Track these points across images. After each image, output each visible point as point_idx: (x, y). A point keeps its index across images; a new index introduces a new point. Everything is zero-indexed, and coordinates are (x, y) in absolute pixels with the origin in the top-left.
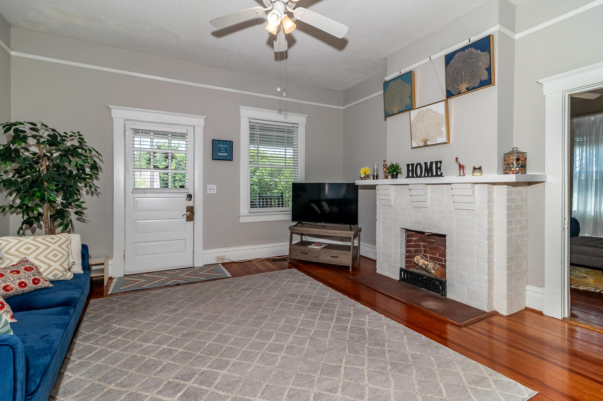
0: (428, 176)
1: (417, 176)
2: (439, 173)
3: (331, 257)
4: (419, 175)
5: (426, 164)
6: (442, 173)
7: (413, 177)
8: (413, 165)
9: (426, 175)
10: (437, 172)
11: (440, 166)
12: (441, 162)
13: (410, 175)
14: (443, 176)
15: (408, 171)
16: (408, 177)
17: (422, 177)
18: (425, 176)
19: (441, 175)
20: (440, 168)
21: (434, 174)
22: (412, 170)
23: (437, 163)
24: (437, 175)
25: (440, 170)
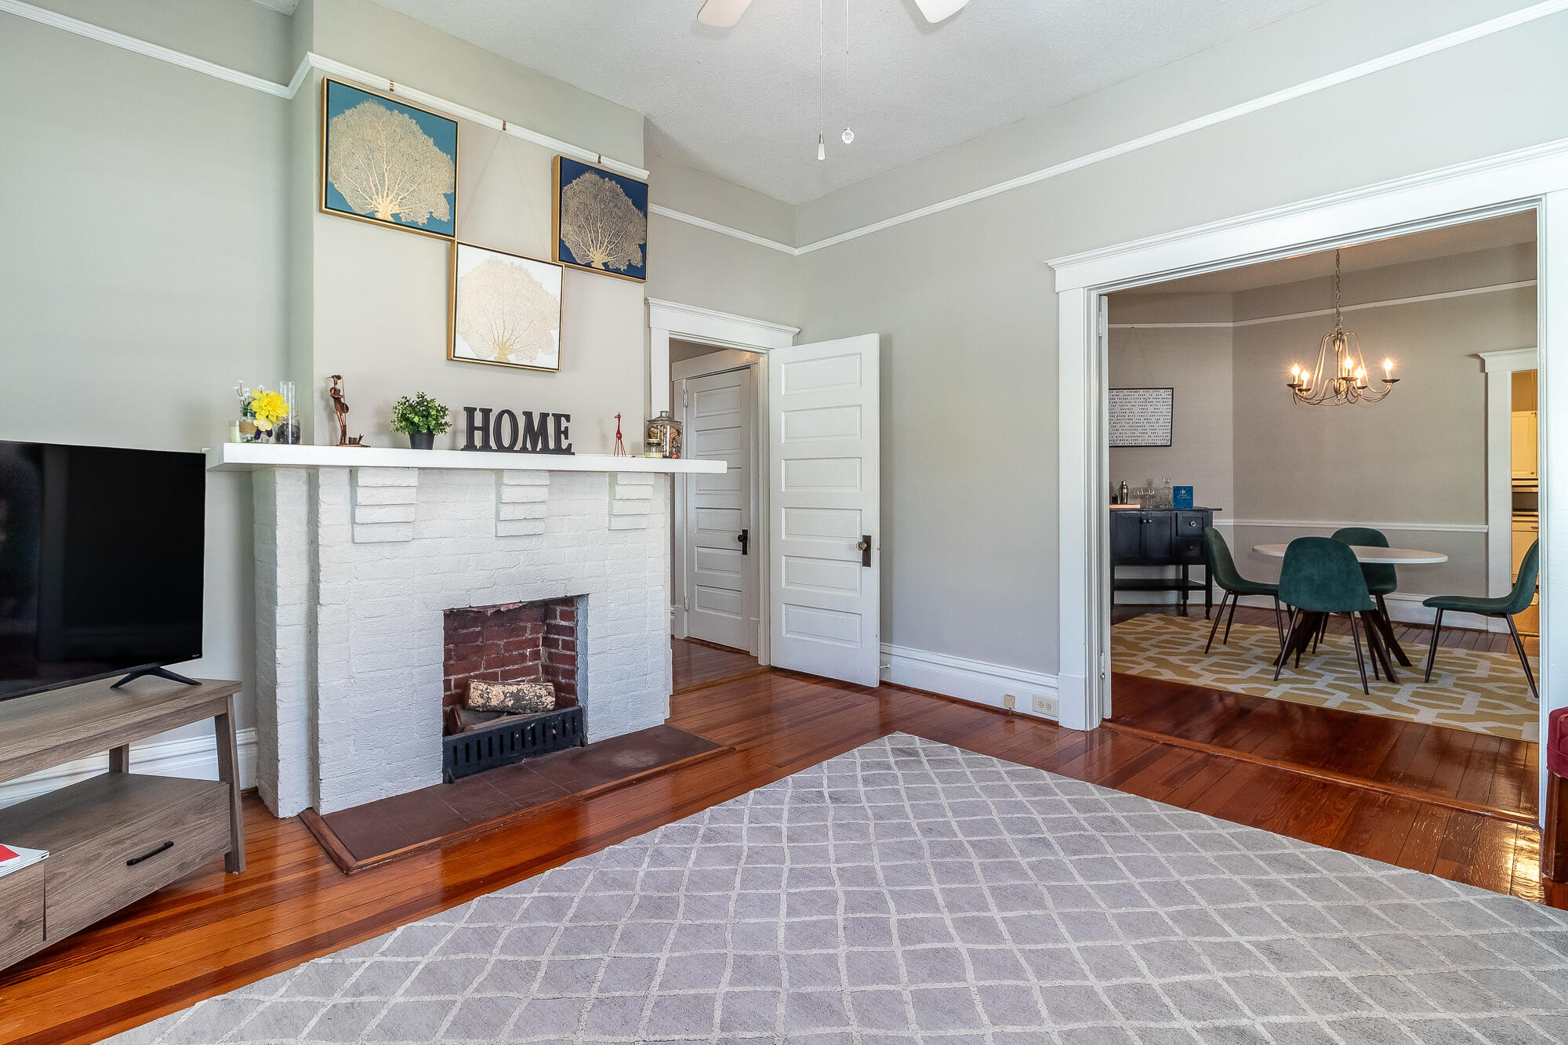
0: (534, 451)
1: (501, 448)
2: (564, 446)
3: (130, 863)
4: (506, 443)
5: (528, 415)
6: (570, 445)
7: (486, 447)
8: (486, 413)
9: (529, 446)
10: (558, 441)
11: (567, 428)
12: (568, 418)
13: (478, 442)
14: (573, 454)
15: (471, 428)
16: (470, 446)
17: (517, 452)
18: (524, 450)
19: (568, 451)
20: (566, 433)
21: (552, 445)
22: (485, 429)
23: (558, 417)
24: (558, 450)
25: (567, 438)
